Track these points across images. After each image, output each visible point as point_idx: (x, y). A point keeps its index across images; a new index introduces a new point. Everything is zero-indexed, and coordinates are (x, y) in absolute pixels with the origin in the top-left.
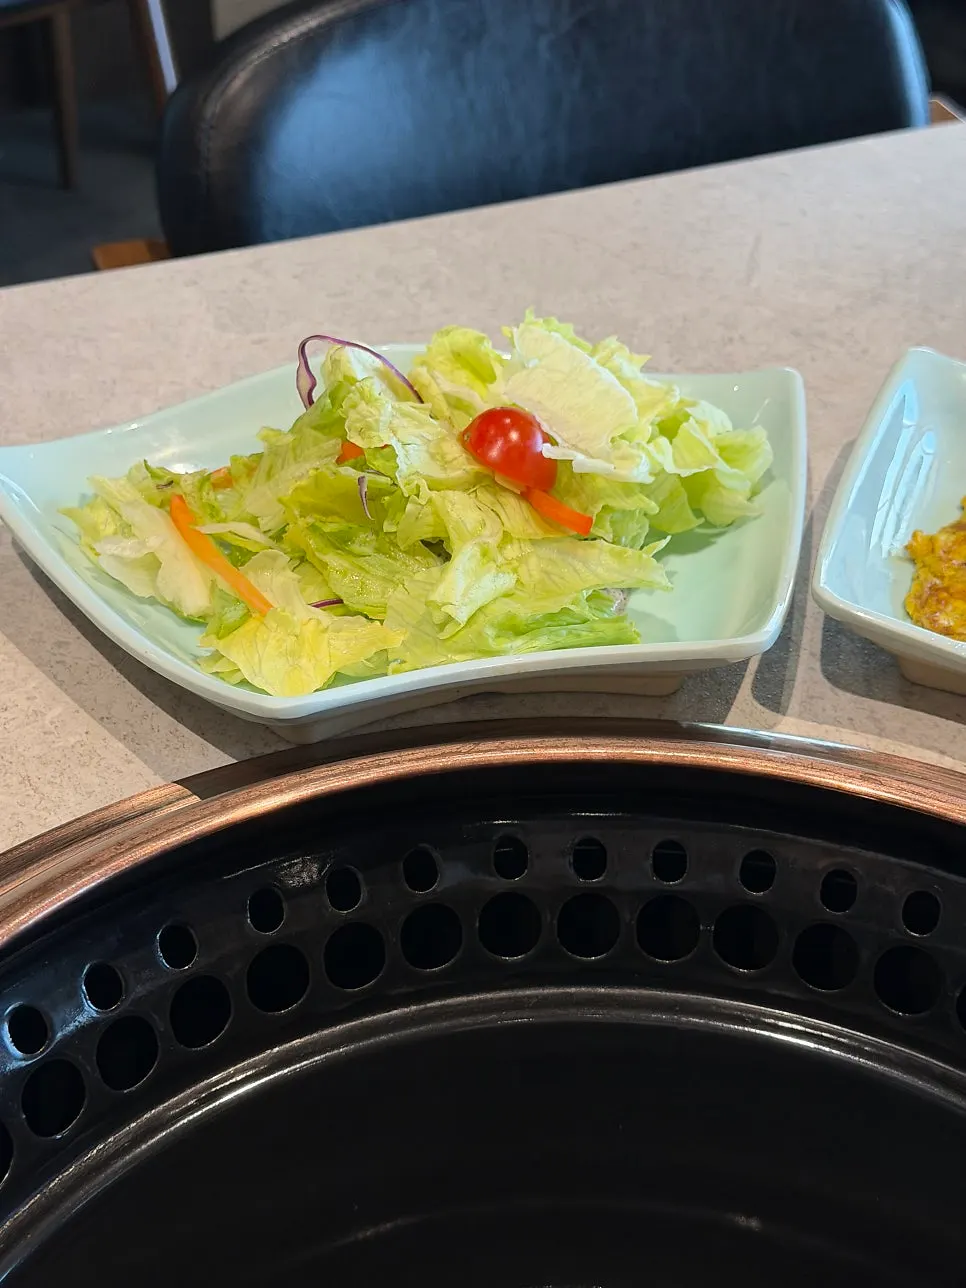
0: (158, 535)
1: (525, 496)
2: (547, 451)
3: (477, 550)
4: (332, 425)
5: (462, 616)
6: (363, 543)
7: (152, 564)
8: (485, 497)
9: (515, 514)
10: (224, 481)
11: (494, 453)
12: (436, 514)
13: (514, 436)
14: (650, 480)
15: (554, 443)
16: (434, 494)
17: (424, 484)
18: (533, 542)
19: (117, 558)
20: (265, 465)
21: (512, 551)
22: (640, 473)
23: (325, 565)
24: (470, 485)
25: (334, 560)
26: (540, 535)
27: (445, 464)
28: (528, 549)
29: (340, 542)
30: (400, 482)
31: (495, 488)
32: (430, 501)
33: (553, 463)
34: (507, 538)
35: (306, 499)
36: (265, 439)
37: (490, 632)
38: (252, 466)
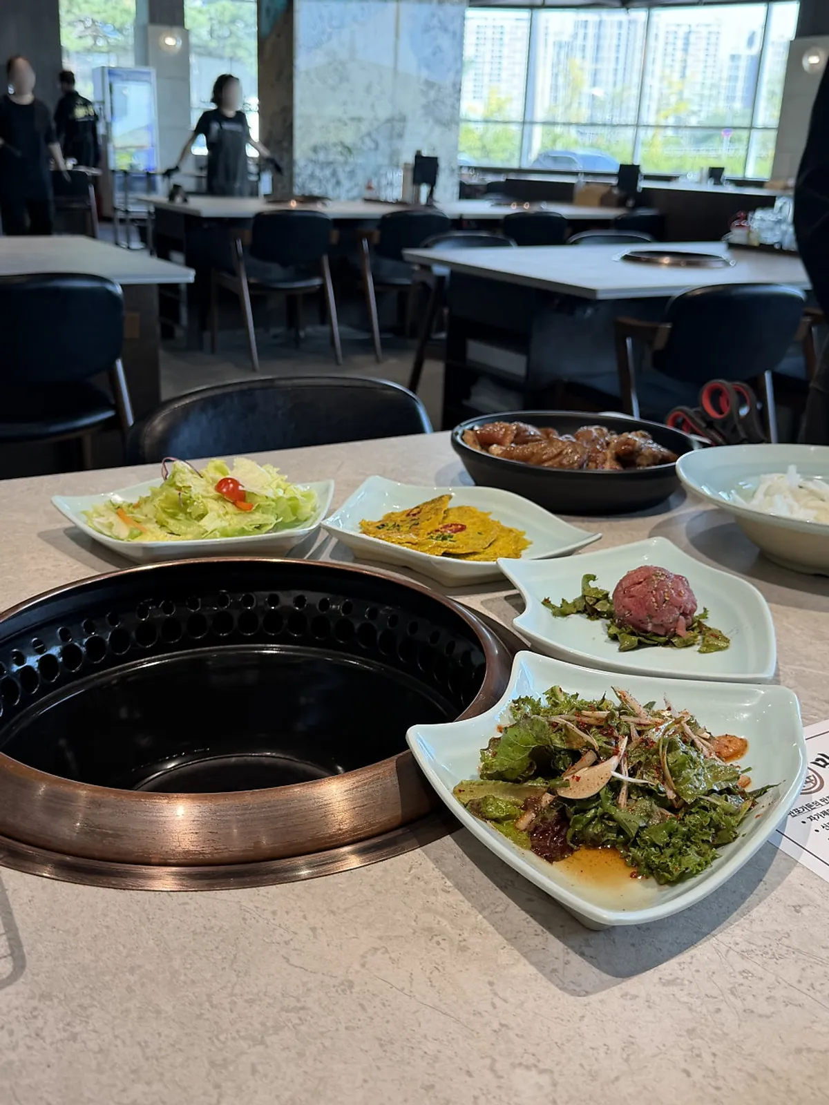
0: (113, 518)
1: (234, 503)
2: (240, 488)
3: (216, 515)
4: (173, 485)
5: (210, 531)
6: (181, 516)
7: (111, 526)
8: (221, 503)
9: (230, 507)
10: (137, 506)
11: (224, 490)
12: (204, 505)
13: (231, 485)
14: (274, 497)
15: (243, 486)
16: (204, 500)
17: (200, 497)
18: (235, 514)
19: (99, 523)
20: (150, 499)
21: (228, 517)
22: (271, 495)
23: (168, 523)
24: (217, 499)
25: (171, 521)
26: (237, 512)
27: (208, 492)
28: (233, 516)
29: (173, 516)
30: (193, 496)
31: (225, 500)
32: (202, 502)
33: (244, 491)
34: (227, 513)
35: (163, 505)
36: (151, 490)
37: (218, 534)
38: (146, 500)
